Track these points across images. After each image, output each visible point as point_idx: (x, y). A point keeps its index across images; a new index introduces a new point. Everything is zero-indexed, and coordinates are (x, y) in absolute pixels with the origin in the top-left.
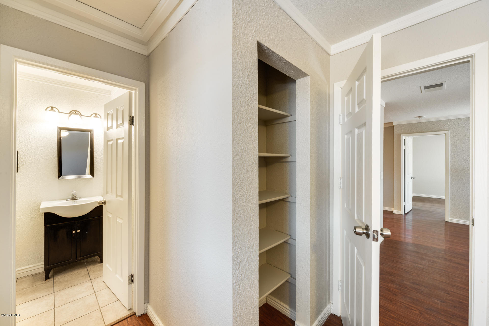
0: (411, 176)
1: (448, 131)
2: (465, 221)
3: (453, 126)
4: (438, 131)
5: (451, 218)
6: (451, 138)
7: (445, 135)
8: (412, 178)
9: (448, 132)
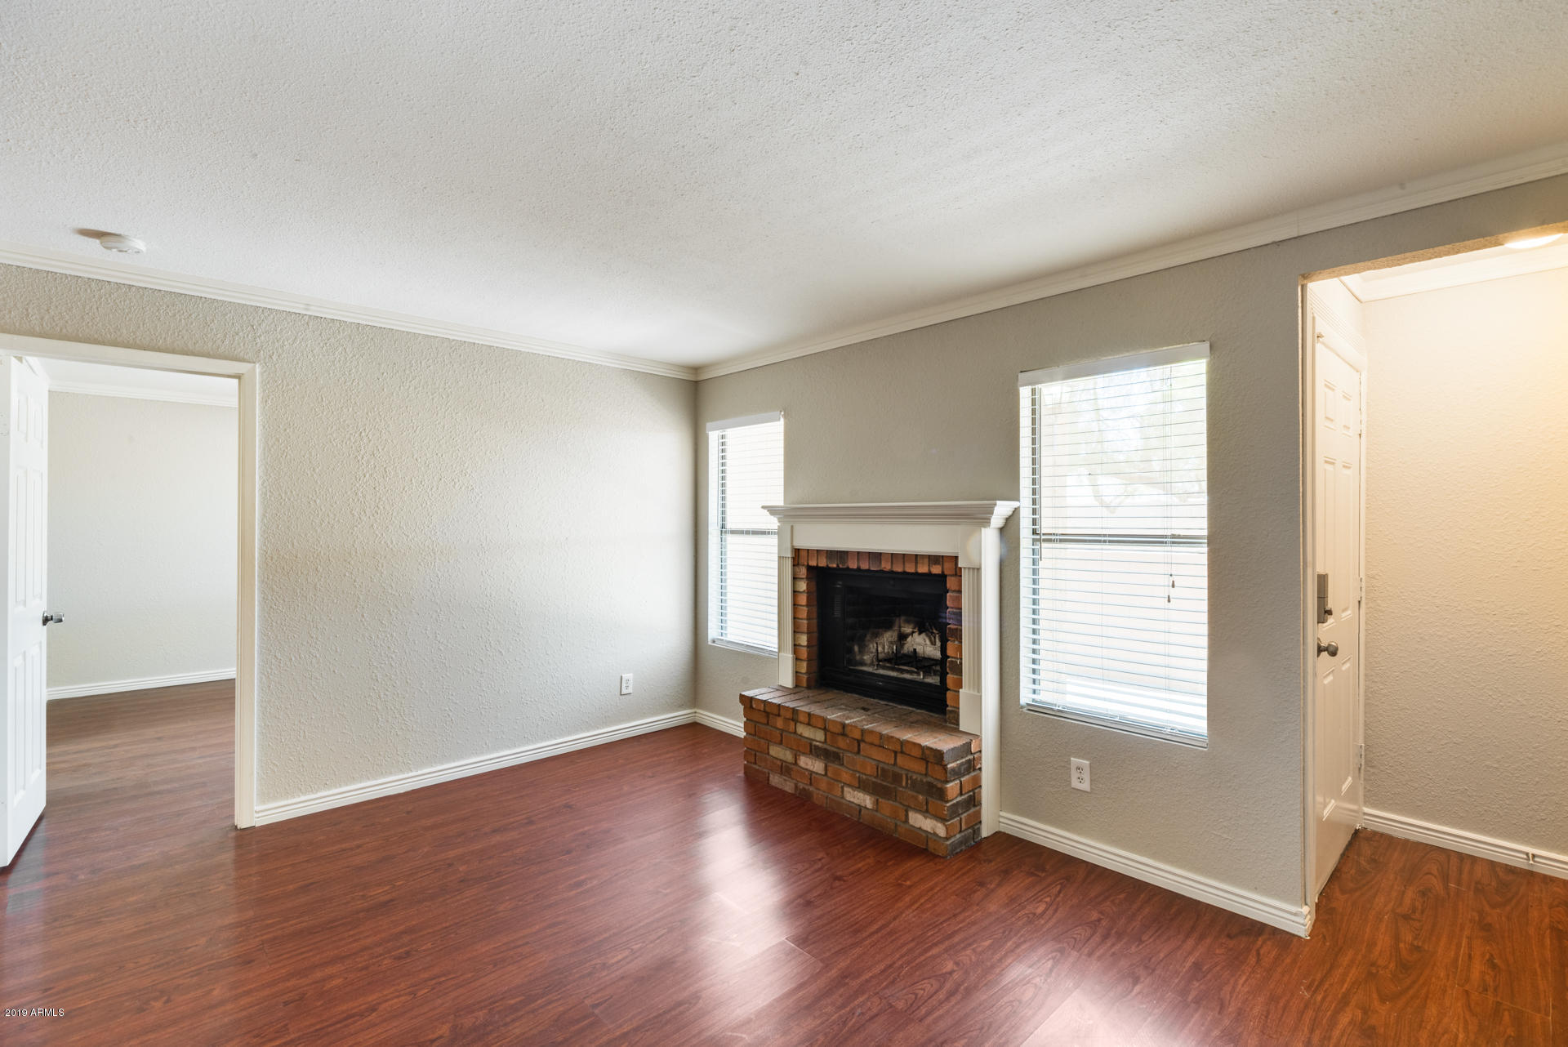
0: (41, 608)
1: (253, 365)
2: (319, 795)
3: (273, 342)
4: (208, 356)
5: (264, 802)
6: (265, 401)
7: (236, 381)
8: (46, 620)
9: (255, 366)
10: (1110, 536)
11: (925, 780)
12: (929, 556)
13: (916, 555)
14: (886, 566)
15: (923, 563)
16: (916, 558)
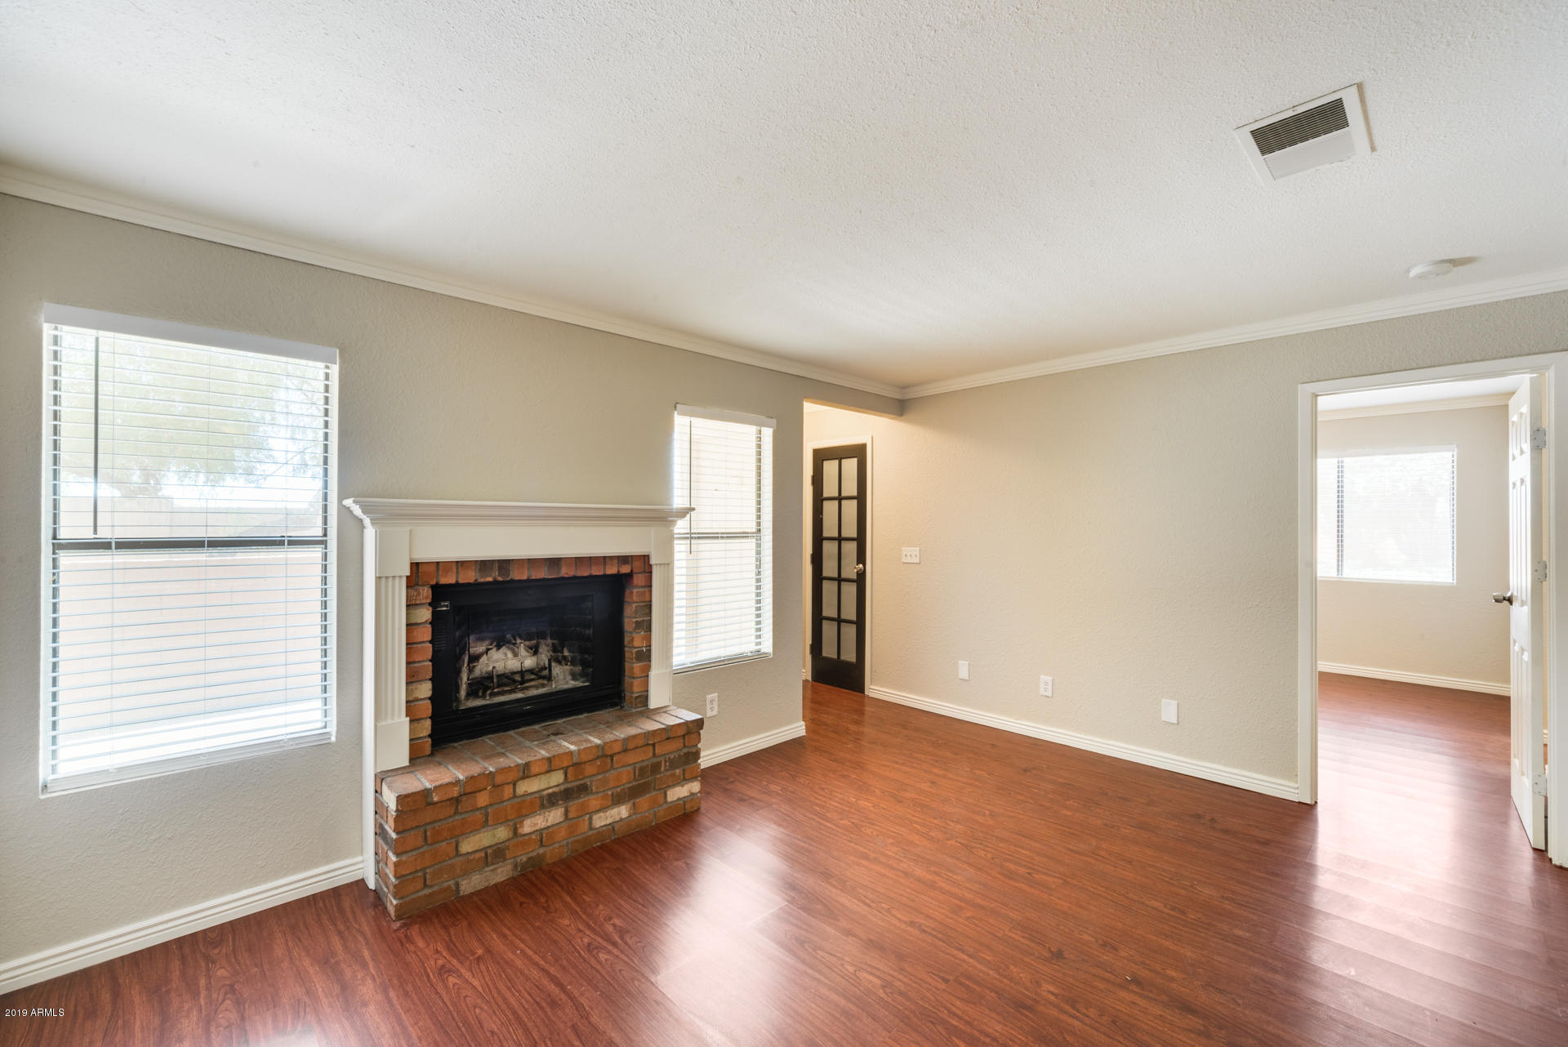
10: (728, 533)
11: (682, 754)
12: (618, 557)
13: (604, 557)
14: (565, 572)
15: (612, 565)
16: (605, 560)
